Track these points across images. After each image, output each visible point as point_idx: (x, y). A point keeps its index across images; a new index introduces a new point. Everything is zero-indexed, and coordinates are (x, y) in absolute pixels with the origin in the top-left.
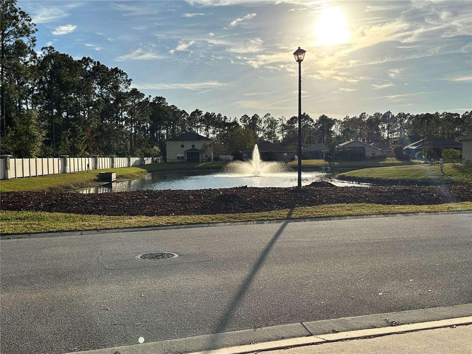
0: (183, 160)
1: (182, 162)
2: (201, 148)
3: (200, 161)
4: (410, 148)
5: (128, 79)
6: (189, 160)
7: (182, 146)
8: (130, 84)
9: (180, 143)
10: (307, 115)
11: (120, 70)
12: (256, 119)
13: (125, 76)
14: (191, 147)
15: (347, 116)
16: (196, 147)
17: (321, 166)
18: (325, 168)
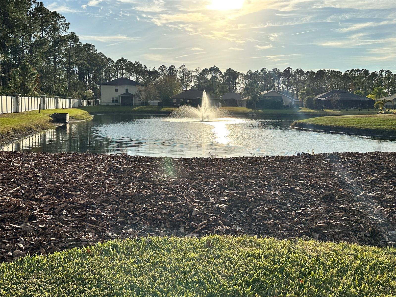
0: (117, 104)
1: (116, 105)
2: (136, 93)
3: (134, 105)
4: (319, 99)
5: (67, 22)
6: (123, 104)
7: (117, 90)
8: (68, 28)
9: (115, 88)
10: (217, 67)
11: (59, 14)
12: (173, 69)
13: (63, 20)
14: (125, 92)
15: (250, 71)
16: (129, 92)
17: (248, 113)
18: (251, 115)
